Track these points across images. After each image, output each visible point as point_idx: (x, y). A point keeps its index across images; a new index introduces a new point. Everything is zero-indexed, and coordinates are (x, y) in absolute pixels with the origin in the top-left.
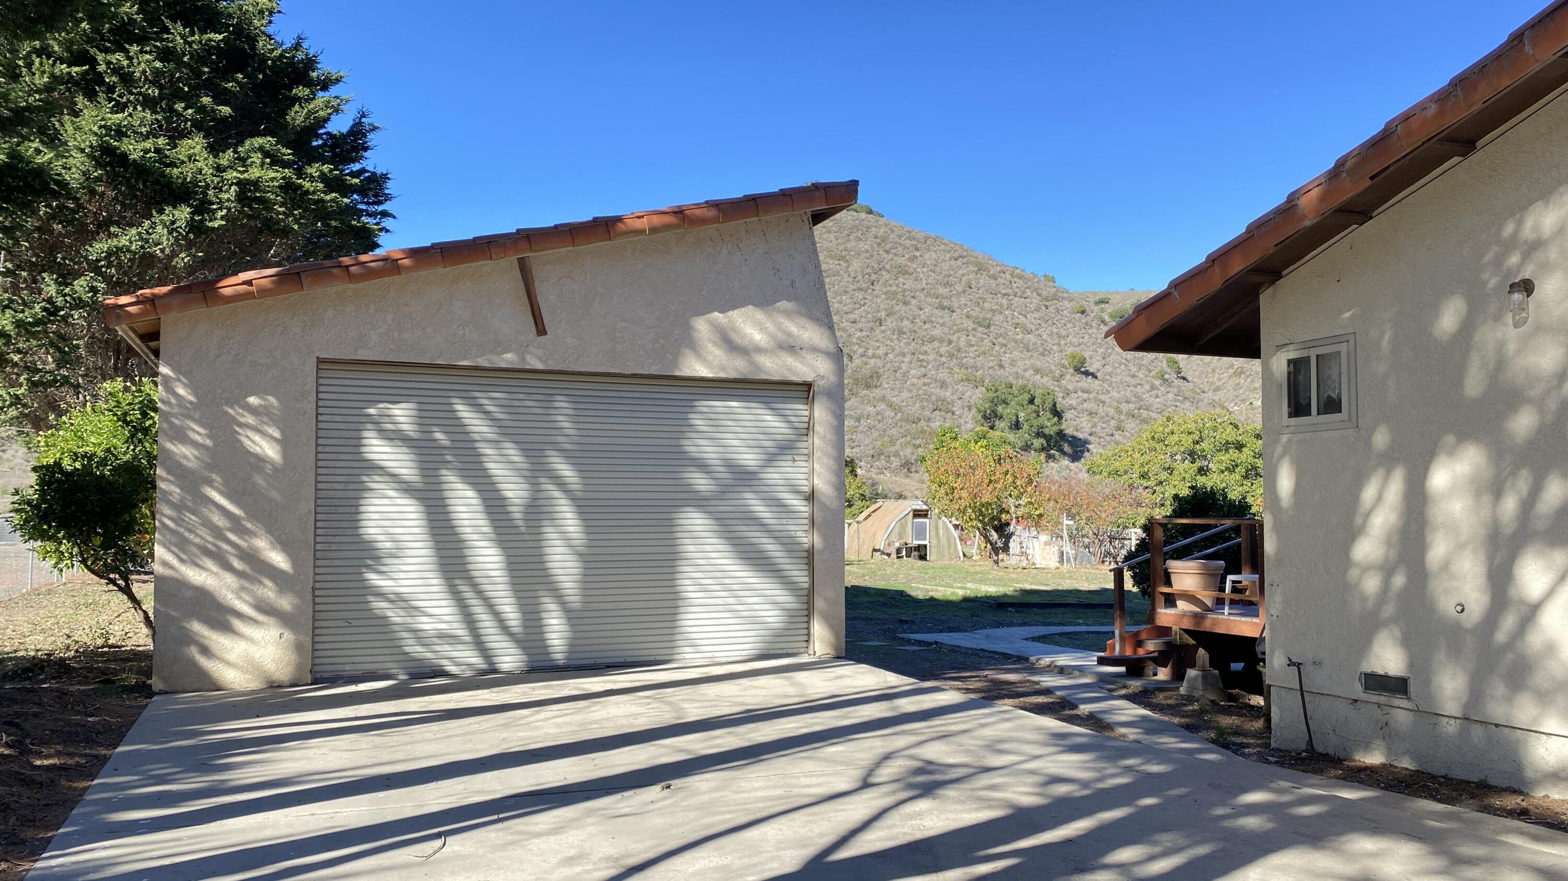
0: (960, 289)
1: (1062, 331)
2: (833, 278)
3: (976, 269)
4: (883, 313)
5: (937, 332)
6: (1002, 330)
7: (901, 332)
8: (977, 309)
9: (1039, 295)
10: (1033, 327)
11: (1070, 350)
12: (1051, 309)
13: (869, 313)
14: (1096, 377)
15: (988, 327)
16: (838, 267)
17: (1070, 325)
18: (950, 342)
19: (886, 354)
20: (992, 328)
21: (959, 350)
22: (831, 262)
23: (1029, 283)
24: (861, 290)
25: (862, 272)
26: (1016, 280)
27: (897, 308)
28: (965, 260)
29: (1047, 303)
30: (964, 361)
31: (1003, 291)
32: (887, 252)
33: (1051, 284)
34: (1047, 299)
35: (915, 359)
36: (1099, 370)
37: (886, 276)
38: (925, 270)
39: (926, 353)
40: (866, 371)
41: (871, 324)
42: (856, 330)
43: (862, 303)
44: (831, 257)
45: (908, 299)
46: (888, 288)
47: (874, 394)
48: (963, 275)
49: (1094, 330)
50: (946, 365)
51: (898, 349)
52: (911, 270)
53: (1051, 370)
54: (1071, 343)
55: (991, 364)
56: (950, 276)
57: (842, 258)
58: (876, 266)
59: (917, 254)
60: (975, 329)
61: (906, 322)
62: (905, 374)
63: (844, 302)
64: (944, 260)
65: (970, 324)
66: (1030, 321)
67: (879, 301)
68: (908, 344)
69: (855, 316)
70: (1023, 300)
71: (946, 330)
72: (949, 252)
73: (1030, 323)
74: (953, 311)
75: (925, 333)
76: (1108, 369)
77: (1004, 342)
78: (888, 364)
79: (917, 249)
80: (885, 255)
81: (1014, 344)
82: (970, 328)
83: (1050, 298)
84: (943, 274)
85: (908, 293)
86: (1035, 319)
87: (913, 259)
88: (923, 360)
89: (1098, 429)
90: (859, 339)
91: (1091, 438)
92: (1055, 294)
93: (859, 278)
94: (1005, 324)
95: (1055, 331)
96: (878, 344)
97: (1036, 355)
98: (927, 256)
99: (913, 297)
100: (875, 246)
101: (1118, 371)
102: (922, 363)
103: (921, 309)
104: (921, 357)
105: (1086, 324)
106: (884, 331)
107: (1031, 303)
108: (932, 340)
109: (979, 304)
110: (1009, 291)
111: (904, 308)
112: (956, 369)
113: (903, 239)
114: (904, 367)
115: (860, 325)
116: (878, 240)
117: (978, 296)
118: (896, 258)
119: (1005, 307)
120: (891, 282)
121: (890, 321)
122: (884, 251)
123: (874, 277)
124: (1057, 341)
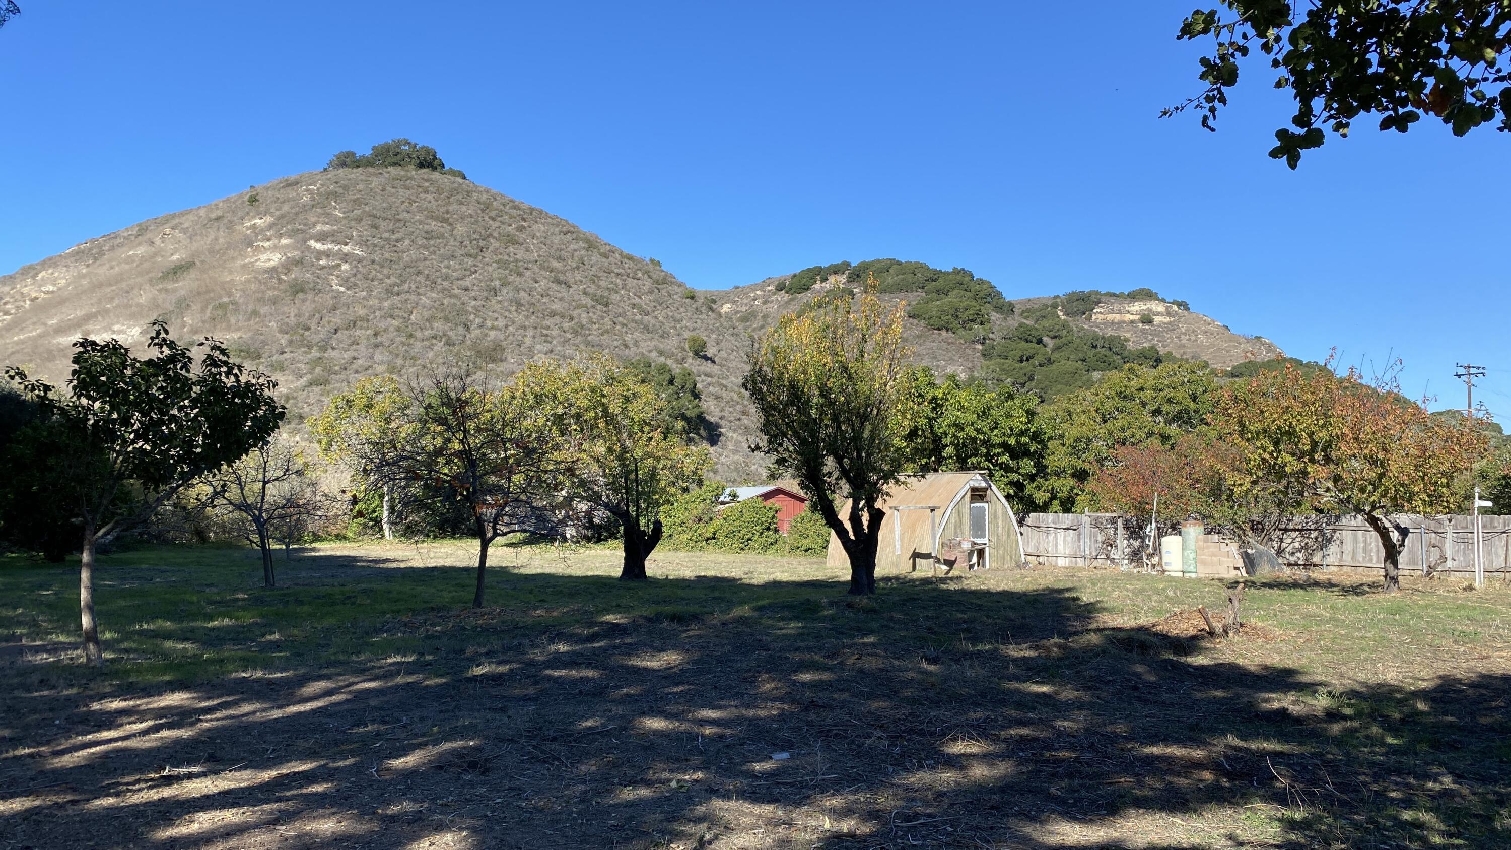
0: (574, 265)
1: (676, 315)
2: (438, 241)
3: (586, 246)
4: (497, 283)
5: (556, 306)
6: (620, 310)
7: (519, 304)
8: (593, 286)
9: (650, 277)
10: (649, 309)
11: (687, 334)
12: (663, 292)
13: (481, 281)
14: (714, 362)
15: (607, 305)
16: (442, 229)
17: (682, 310)
18: (572, 319)
19: (507, 327)
20: (611, 307)
21: (582, 327)
22: (433, 224)
23: (639, 265)
24: (470, 256)
25: (469, 237)
26: (626, 260)
27: (511, 278)
28: (574, 236)
29: (659, 287)
30: (589, 338)
31: (616, 271)
32: (493, 219)
33: (658, 268)
34: (657, 282)
35: (539, 333)
36: (715, 355)
37: (495, 244)
38: (535, 241)
39: (548, 328)
40: (486, 343)
41: (485, 294)
42: (470, 298)
43: (473, 269)
44: (432, 217)
45: (521, 269)
46: (500, 257)
47: (501, 369)
48: (575, 250)
49: (704, 316)
50: (571, 342)
51: (518, 323)
52: (521, 240)
53: (673, 353)
54: (686, 327)
55: (616, 343)
56: (561, 250)
57: (445, 220)
58: (483, 232)
59: (525, 224)
60: (593, 307)
61: (522, 294)
62: (530, 349)
63: (452, 268)
64: (553, 234)
65: (590, 303)
66: (646, 301)
67: (490, 269)
68: (527, 317)
69: (467, 282)
70: (635, 281)
71: (566, 305)
72: (558, 226)
73: (646, 304)
74: (570, 287)
75: (544, 307)
76: (723, 354)
77: (625, 322)
78: (511, 337)
79: (524, 220)
80: (491, 222)
81: (634, 325)
82: (589, 306)
83: (660, 282)
84: (555, 247)
85: (521, 263)
86: (650, 301)
87: (521, 229)
88: (547, 335)
89: (726, 414)
90: (474, 307)
91: (722, 423)
92: (664, 279)
93: (467, 243)
94: (622, 304)
95: (670, 314)
96: (496, 315)
97: (656, 336)
98: (535, 227)
99: (527, 269)
100: (479, 211)
101: (732, 357)
102: (547, 339)
103: (536, 282)
104: (545, 332)
105: (697, 309)
106: (500, 302)
107: (644, 285)
108: (553, 314)
109: (594, 282)
110: (623, 271)
111: (518, 279)
112: (582, 347)
113: (507, 207)
114: (528, 341)
115: (473, 294)
116: (482, 206)
117: (592, 273)
118: (503, 226)
119: (620, 287)
120: (501, 250)
121: (505, 291)
122: (489, 217)
123: (482, 244)
124: (673, 324)
